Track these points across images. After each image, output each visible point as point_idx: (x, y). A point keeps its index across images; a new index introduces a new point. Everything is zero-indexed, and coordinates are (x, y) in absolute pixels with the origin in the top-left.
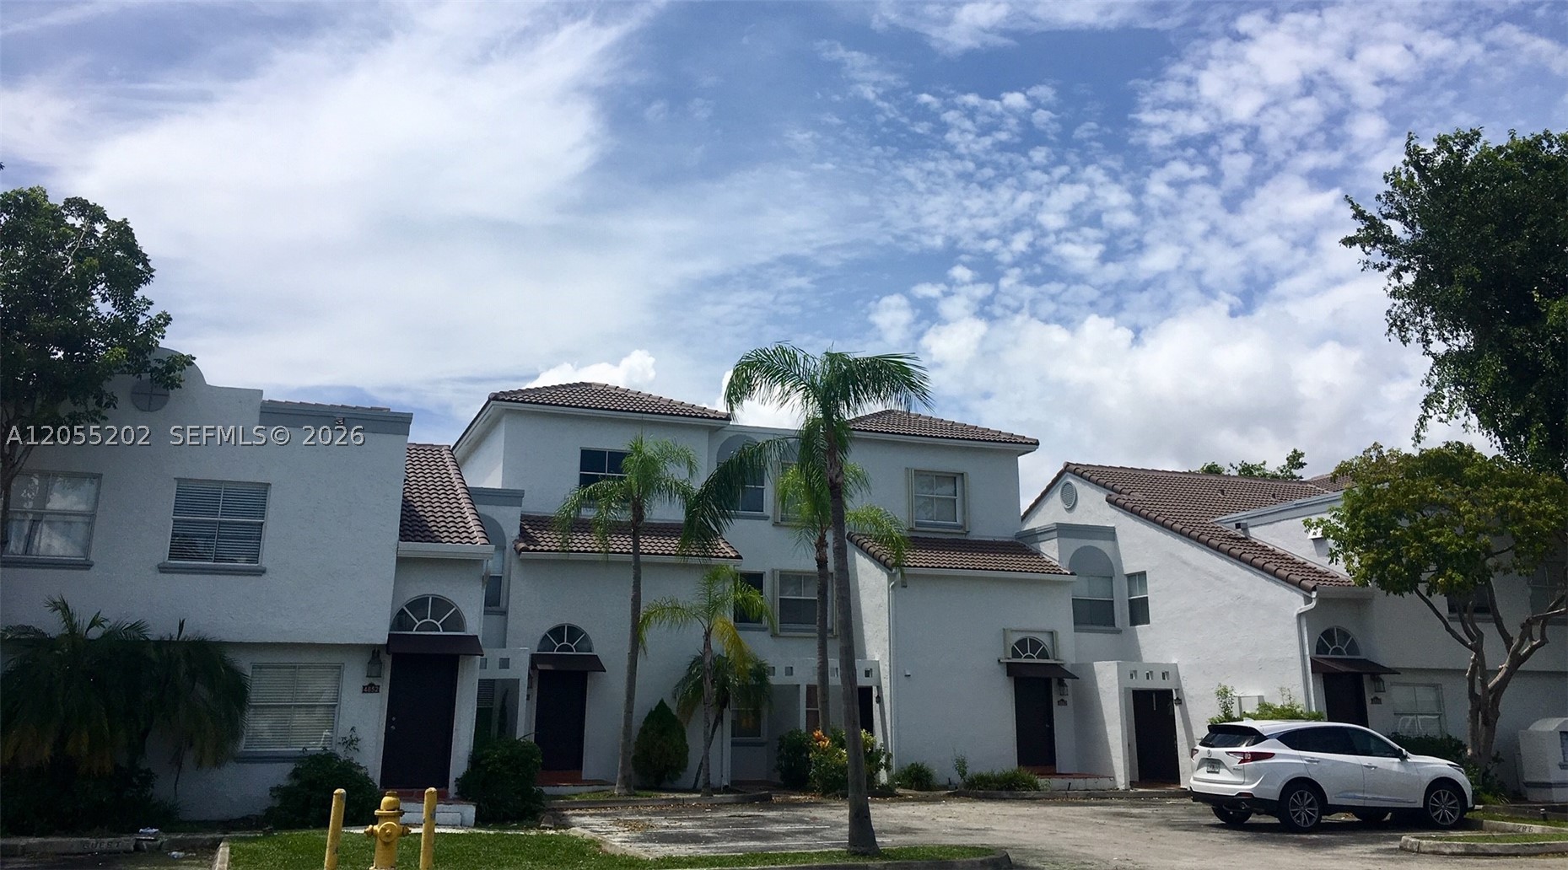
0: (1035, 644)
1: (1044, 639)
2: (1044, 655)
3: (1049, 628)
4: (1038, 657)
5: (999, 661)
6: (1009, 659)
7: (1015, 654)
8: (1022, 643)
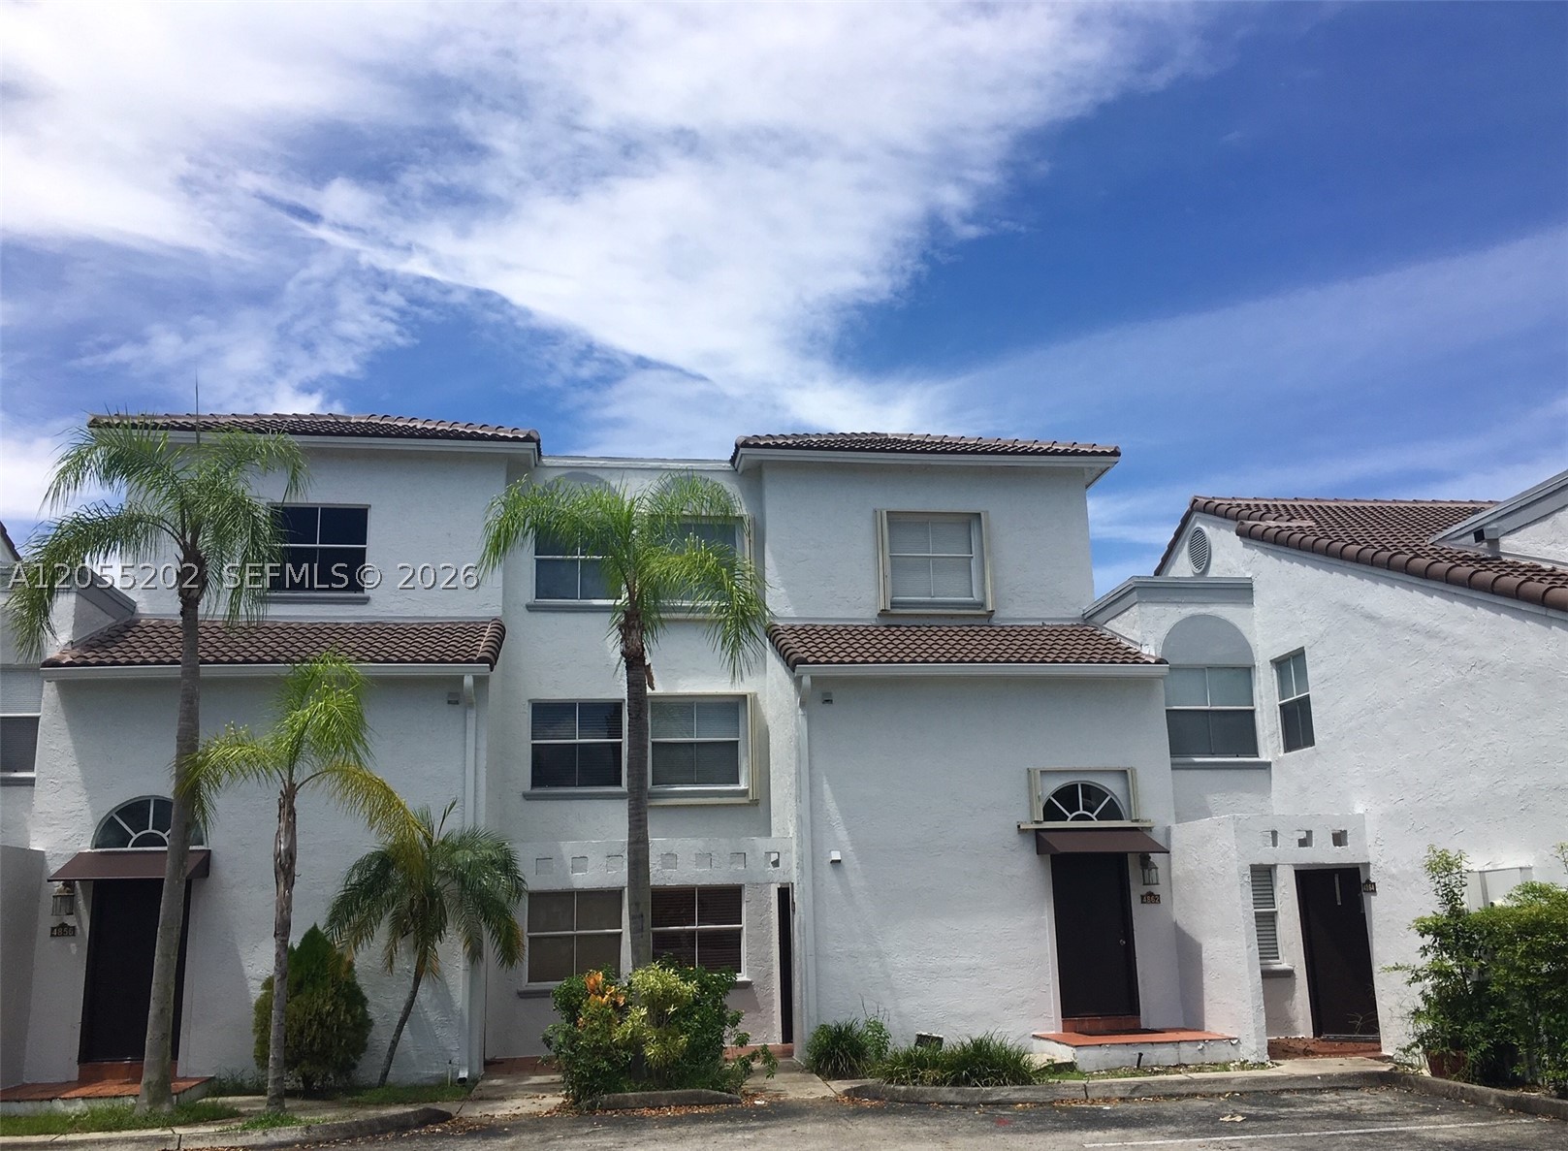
0: (1093, 794)
1: (1113, 786)
2: (1112, 811)
3: (1122, 766)
4: (1100, 817)
5: (1019, 826)
6: (1037, 822)
7: (1051, 812)
8: (1067, 796)
